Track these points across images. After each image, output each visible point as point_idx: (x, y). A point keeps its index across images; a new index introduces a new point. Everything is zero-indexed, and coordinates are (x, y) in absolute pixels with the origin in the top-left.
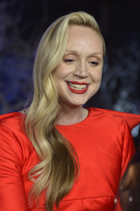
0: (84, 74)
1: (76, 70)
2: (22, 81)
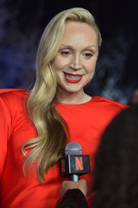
0: (77, 67)
1: (71, 63)
2: (19, 69)
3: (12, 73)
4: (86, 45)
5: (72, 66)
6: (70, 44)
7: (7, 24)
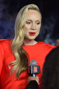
0: (34, 28)
2: (9, 30)
3: (6, 32)
4: (37, 19)
5: (32, 28)
6: (31, 19)
7: (4, 11)
